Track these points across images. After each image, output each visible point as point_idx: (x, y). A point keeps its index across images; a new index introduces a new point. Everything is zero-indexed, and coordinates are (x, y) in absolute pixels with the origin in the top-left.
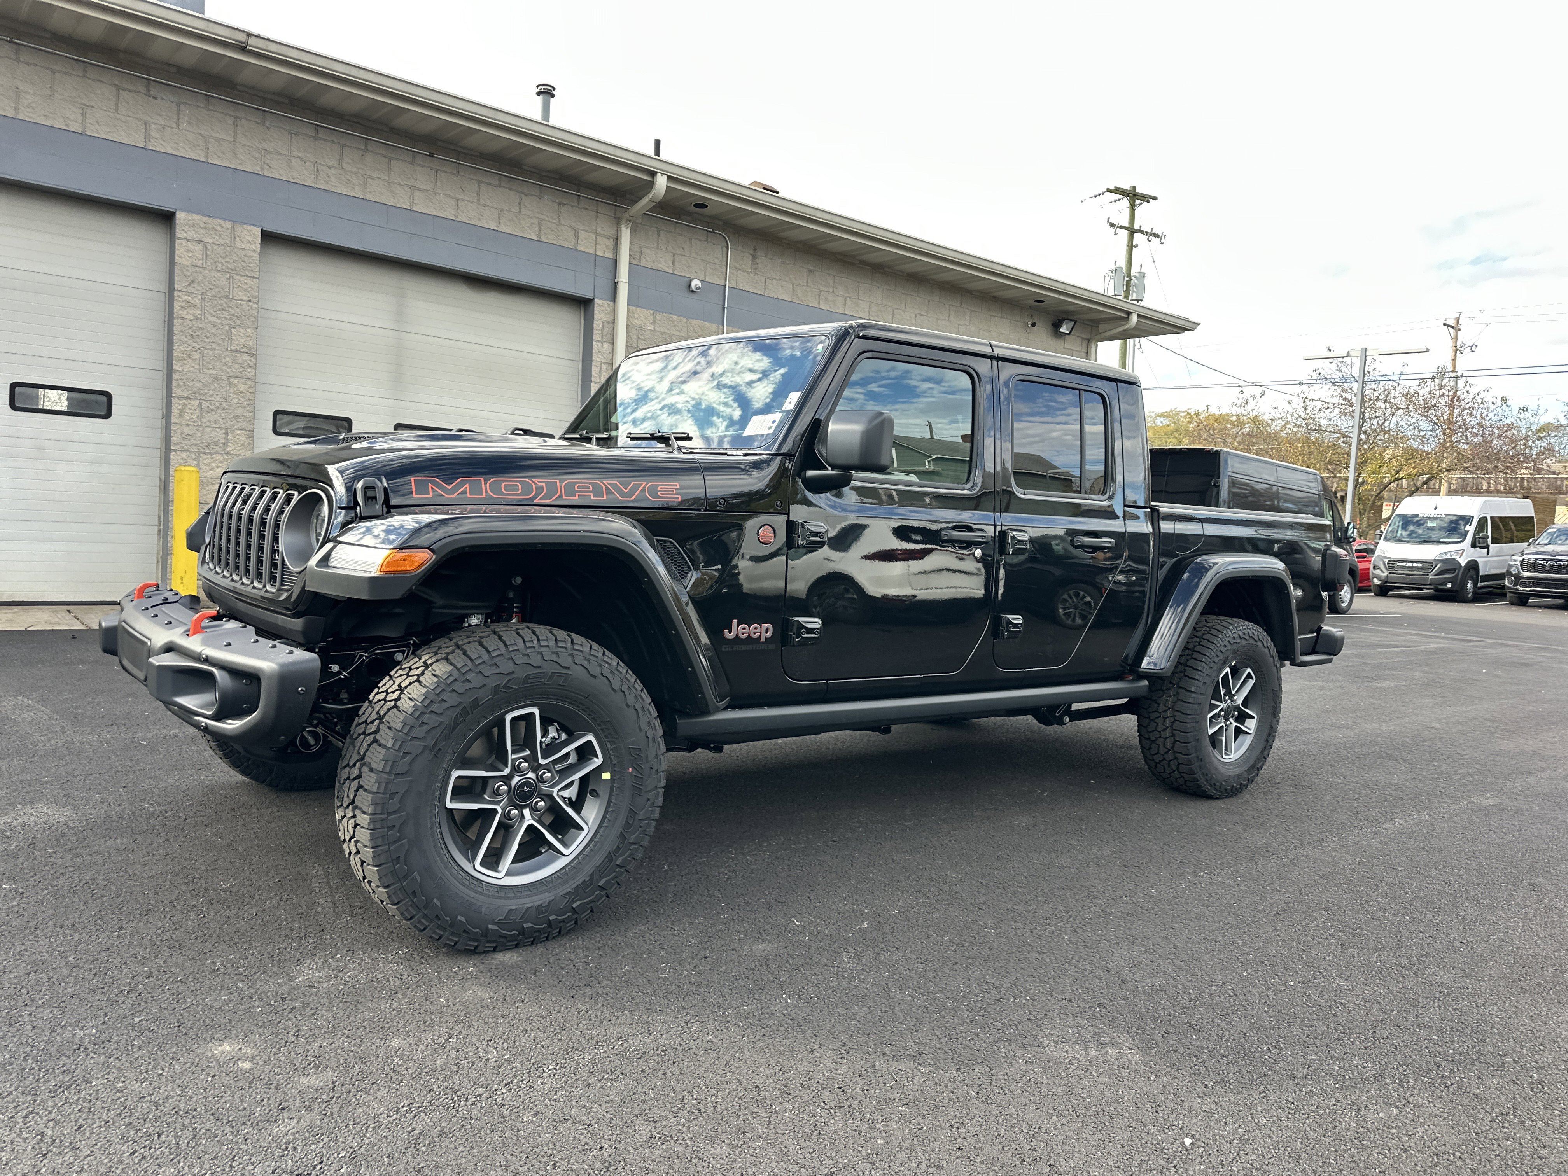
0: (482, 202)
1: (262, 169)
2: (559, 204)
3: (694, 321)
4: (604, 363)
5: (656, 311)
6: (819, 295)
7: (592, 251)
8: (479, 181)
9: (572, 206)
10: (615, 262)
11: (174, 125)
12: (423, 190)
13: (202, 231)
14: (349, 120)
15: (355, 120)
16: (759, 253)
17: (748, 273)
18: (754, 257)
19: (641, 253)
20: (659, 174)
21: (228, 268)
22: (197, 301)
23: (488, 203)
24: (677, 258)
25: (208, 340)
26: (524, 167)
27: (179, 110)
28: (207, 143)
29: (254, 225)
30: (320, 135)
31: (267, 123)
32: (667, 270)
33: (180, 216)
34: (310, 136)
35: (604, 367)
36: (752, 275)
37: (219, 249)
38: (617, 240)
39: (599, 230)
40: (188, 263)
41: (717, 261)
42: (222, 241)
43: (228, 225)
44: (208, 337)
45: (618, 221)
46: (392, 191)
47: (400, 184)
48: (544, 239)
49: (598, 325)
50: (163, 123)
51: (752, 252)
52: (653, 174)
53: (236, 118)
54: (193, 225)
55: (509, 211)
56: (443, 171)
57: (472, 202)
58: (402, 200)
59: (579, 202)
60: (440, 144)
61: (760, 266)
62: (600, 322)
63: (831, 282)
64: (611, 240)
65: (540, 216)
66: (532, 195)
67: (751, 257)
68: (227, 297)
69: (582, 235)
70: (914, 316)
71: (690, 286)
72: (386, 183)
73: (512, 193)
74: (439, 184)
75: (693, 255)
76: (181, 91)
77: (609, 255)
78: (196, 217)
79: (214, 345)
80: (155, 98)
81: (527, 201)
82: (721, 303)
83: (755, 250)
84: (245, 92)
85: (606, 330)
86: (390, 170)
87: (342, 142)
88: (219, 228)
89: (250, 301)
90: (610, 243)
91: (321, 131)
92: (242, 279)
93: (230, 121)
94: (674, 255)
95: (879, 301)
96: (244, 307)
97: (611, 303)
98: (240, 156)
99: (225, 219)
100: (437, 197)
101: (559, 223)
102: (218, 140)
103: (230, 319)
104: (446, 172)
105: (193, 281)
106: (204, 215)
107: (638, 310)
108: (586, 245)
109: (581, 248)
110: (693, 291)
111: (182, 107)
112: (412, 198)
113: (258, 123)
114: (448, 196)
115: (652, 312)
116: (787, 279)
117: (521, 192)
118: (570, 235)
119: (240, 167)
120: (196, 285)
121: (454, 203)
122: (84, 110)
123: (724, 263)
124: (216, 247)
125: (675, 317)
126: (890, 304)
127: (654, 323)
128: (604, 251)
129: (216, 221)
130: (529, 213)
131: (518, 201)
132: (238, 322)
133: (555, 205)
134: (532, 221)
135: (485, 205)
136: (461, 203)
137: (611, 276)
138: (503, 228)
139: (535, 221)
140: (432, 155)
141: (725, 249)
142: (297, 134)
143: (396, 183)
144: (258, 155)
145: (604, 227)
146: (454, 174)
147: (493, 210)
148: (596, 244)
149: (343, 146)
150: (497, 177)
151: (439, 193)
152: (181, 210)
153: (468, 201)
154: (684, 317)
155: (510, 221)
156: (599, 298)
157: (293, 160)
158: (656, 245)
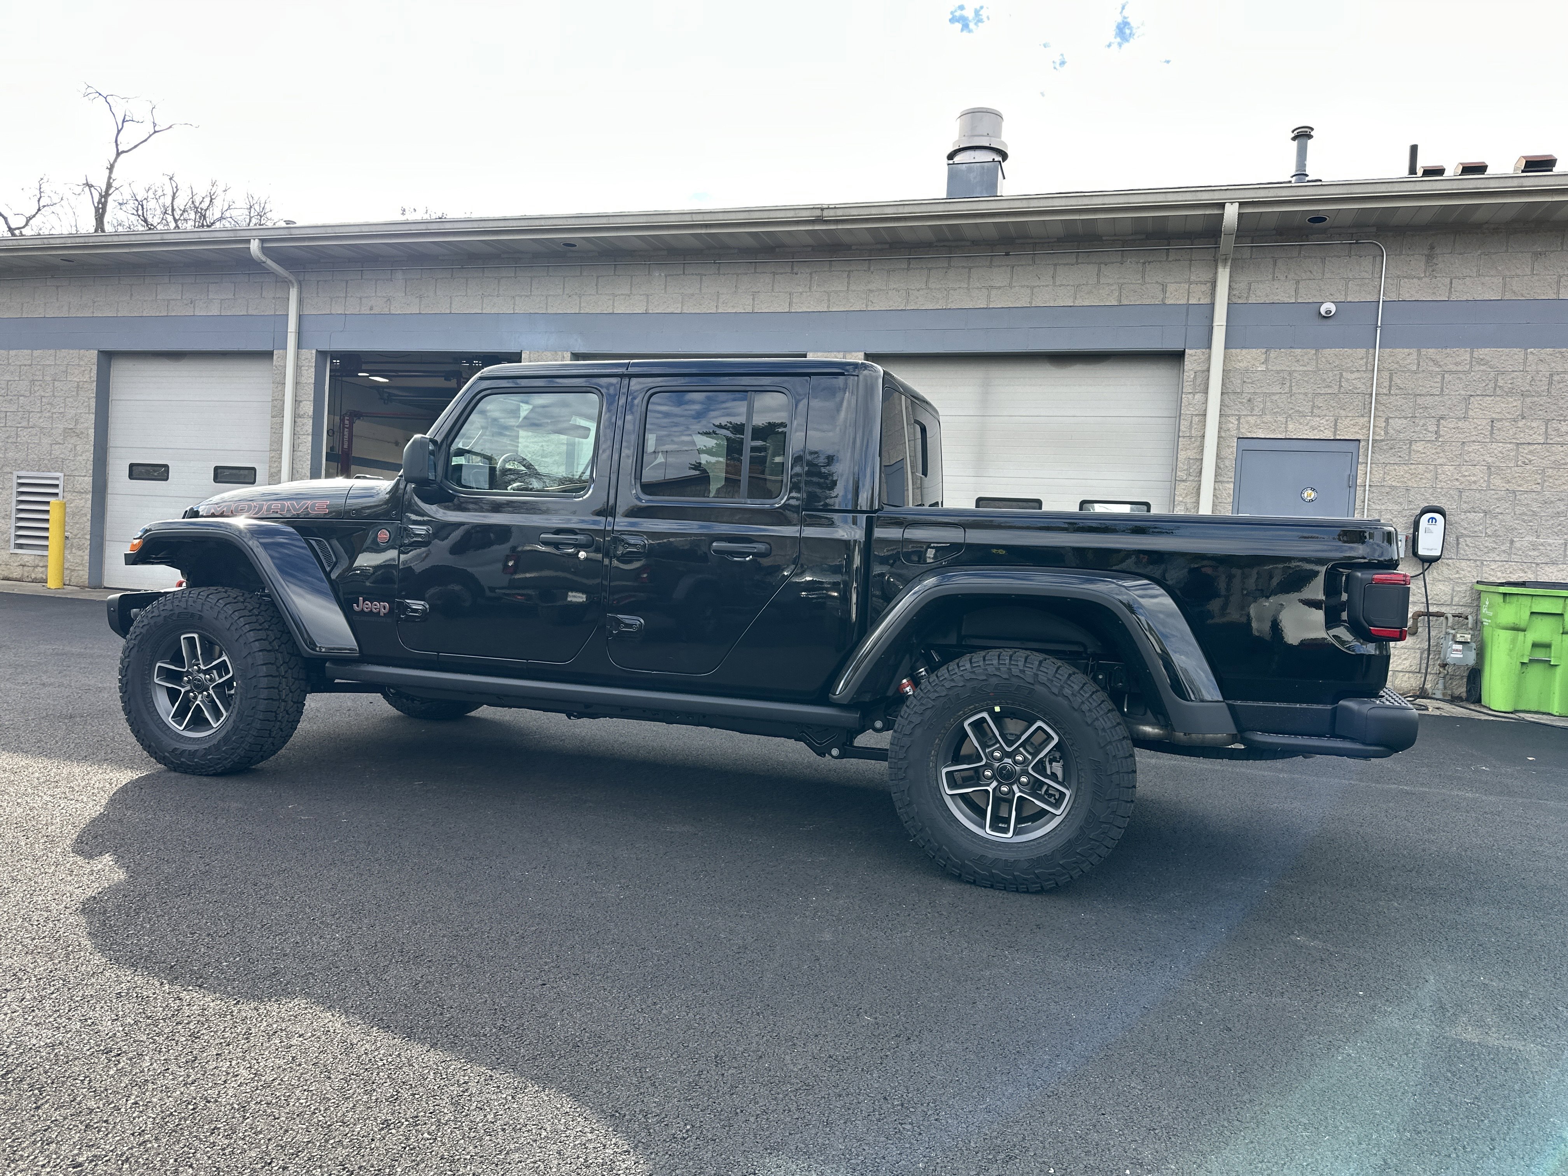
0: (1057, 283)
1: (867, 306)
2: (1143, 263)
3: (1327, 351)
4: (1196, 415)
5: (1268, 349)
6: (1559, 282)
7: (1183, 301)
8: (1055, 265)
9: (1160, 261)
10: (1212, 307)
11: (808, 290)
12: (1000, 288)
14: (936, 246)
15: (942, 244)
16: (1438, 251)
17: (1419, 278)
18: (1430, 258)
19: (1250, 289)
20: (1227, 205)
23: (1064, 282)
24: (1302, 283)
26: (1102, 239)
27: (811, 278)
28: (829, 296)
29: (859, 351)
30: (911, 266)
31: (872, 268)
32: (1286, 300)
33: (810, 355)
34: (903, 269)
35: (1196, 419)
36: (1427, 280)
38: (1212, 284)
39: (1193, 278)
41: (1366, 275)
43: (841, 354)
45: (1213, 264)
46: (971, 296)
47: (978, 288)
48: (1125, 302)
49: (1189, 377)
50: (801, 290)
51: (1427, 252)
52: (1222, 206)
53: (849, 271)
55: (1086, 284)
56: (1018, 266)
57: (1047, 286)
58: (980, 301)
59: (1167, 256)
60: (1018, 241)
61: (1441, 265)
62: (1192, 373)
64: (1209, 285)
65: (1121, 281)
66: (1113, 263)
67: (1425, 258)
69: (1171, 288)
71: (1321, 311)
72: (966, 291)
73: (1091, 267)
74: (1015, 278)
75: (1327, 275)
76: (813, 263)
77: (1203, 301)
78: (820, 353)
80: (796, 274)
81: (1105, 269)
82: (1371, 322)
83: (1433, 248)
84: (857, 249)
85: (1199, 381)
86: (969, 277)
87: (930, 266)
90: (1206, 288)
91: (912, 262)
93: (845, 275)
94: (1298, 282)
97: (1205, 351)
98: (852, 300)
99: (839, 352)
100: (1013, 290)
101: (1144, 283)
102: (836, 292)
104: (1022, 265)
106: (826, 351)
107: (1244, 351)
108: (1176, 295)
109: (1169, 301)
110: (1324, 317)
111: (814, 275)
112: (989, 296)
113: (865, 271)
114: (1023, 286)
115: (1264, 350)
116: (1493, 272)
117: (1100, 264)
118: (1156, 291)
119: (852, 309)
121: (1030, 292)
122: (754, 295)
123: (1375, 275)
125: (1298, 351)
127: (1266, 361)
128: (1198, 297)
130: (1110, 281)
131: (1096, 273)
133: (1140, 265)
134: (1111, 288)
135: (1059, 285)
136: (1035, 290)
137: (1205, 322)
138: (1078, 303)
139: (1115, 287)
140: (1007, 254)
141: (1377, 259)
142: (894, 271)
143: (974, 288)
144: (864, 296)
145: (1200, 274)
146: (1029, 265)
147: (1068, 288)
148: (1189, 292)
149: (930, 269)
150: (1074, 256)
151: (1015, 287)
152: (811, 351)
153: (1043, 286)
154: (1312, 348)
155: (1088, 293)
156: (1190, 348)
157: (890, 292)
158: (1271, 277)
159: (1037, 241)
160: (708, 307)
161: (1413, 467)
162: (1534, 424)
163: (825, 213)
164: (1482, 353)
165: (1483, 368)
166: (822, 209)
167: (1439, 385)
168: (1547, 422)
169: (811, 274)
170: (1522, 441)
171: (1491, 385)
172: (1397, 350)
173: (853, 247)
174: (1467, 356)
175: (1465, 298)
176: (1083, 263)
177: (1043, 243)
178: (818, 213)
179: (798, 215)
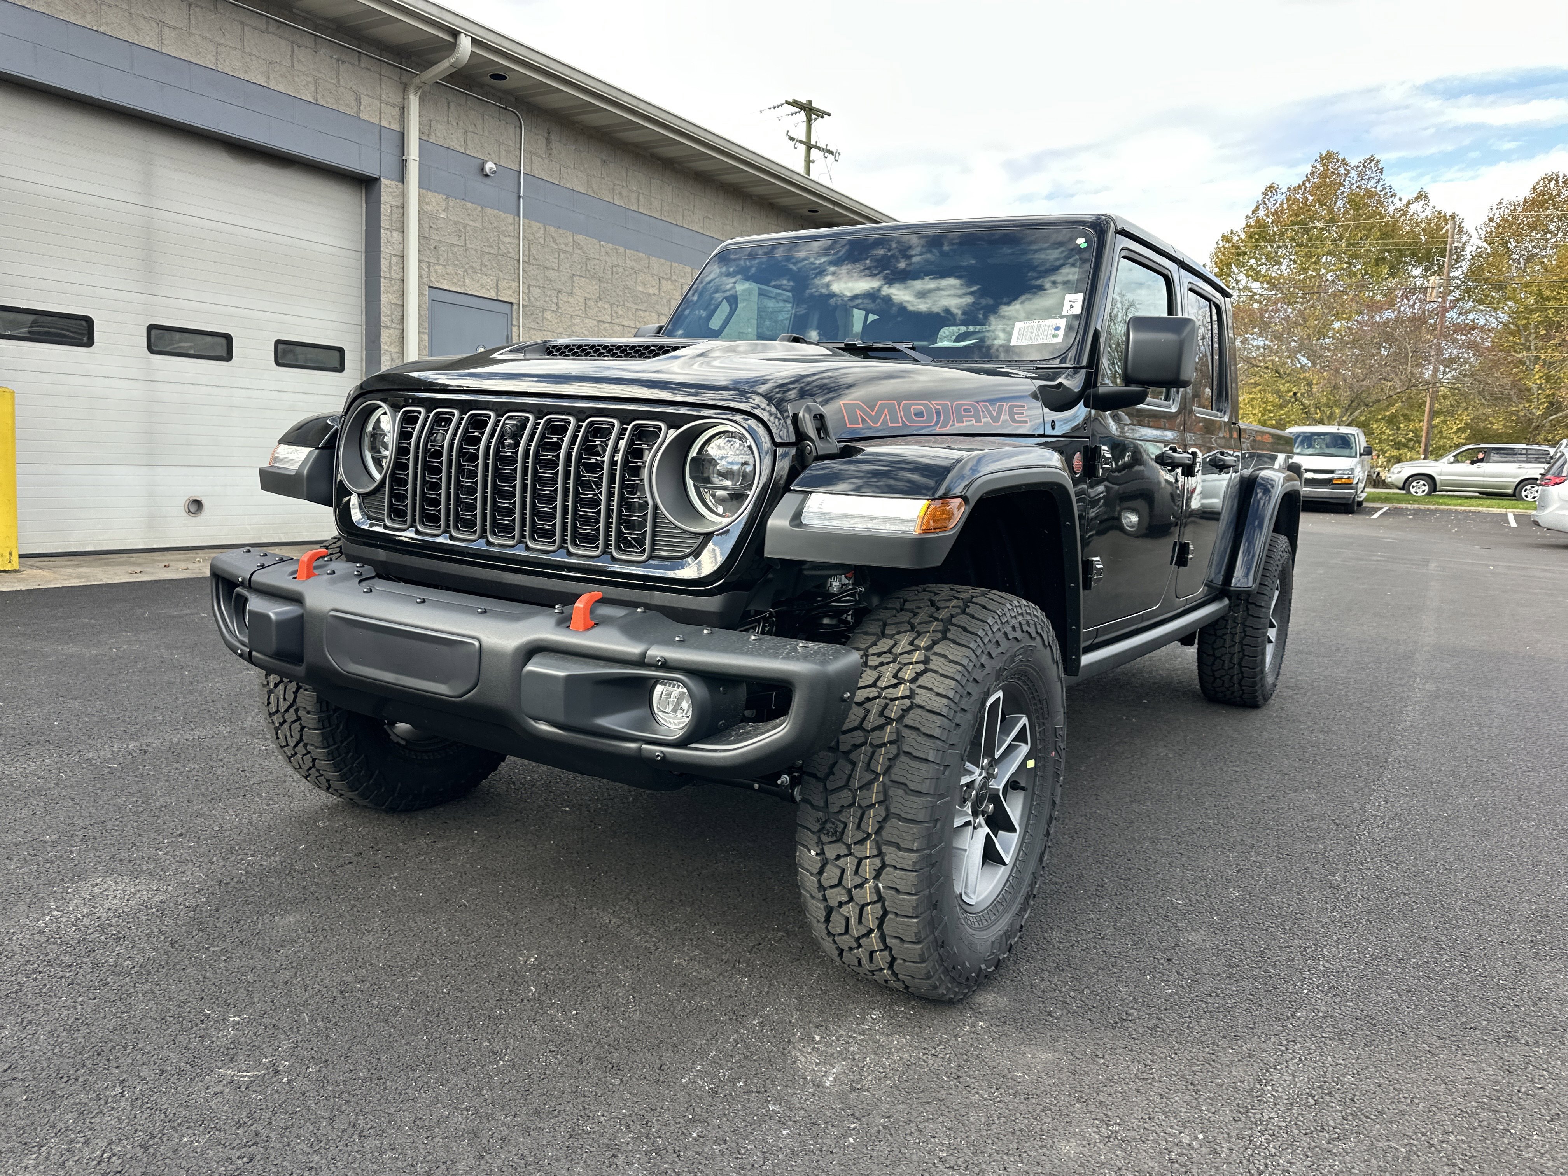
0: (247, 50)
2: (338, 61)
3: (489, 211)
4: (395, 255)
5: (448, 197)
6: (614, 189)
7: (375, 120)
8: (242, 23)
9: (353, 64)
10: (402, 136)
12: (174, 28)
16: (553, 137)
17: (543, 159)
18: (548, 141)
19: (431, 126)
20: (464, 36)
23: (254, 51)
24: (469, 135)
26: (295, 11)
32: (459, 149)
35: (394, 259)
36: (547, 161)
38: (403, 110)
39: (384, 97)
41: (511, 143)
45: (405, 89)
46: (135, 26)
47: (144, 17)
48: (323, 103)
49: (386, 210)
51: (546, 135)
52: (455, 34)
55: (280, 64)
56: (197, 5)
57: (235, 49)
58: (148, 38)
59: (360, 60)
61: (554, 151)
62: (388, 206)
63: (624, 174)
64: (397, 109)
65: (316, 73)
66: (306, 47)
67: (545, 141)
69: (365, 101)
70: (701, 218)
71: (483, 169)
73: (283, 43)
74: (193, 22)
75: (487, 133)
77: (396, 127)
81: (301, 54)
82: (516, 191)
83: (549, 133)
85: (395, 216)
90: (396, 112)
94: (466, 133)
95: (670, 200)
97: (400, 185)
100: (192, 38)
101: (338, 85)
104: (202, 7)
107: (430, 194)
108: (370, 113)
109: (363, 116)
110: (487, 175)
112: (160, 35)
114: (205, 38)
115: (444, 197)
116: (582, 168)
117: (293, 42)
118: (351, 98)
121: (214, 49)
123: (518, 146)
125: (469, 205)
126: (680, 204)
127: (446, 210)
128: (390, 121)
130: (304, 69)
131: (289, 53)
133: (334, 61)
134: (309, 79)
135: (251, 54)
136: (221, 49)
137: (397, 151)
138: (272, 85)
139: (310, 79)
141: (518, 130)
145: (391, 94)
146: (211, 11)
147: (261, 61)
148: (380, 112)
151: (193, 34)
153: (230, 47)
154: (479, 205)
155: (281, 76)
156: (386, 178)
158: (446, 119)
161: (545, 333)
162: (606, 306)
164: (580, 238)
165: (579, 252)
167: (556, 261)
168: (612, 305)
170: (600, 319)
171: (584, 268)
172: (533, 223)
174: (571, 240)
175: (568, 186)
176: (273, 34)
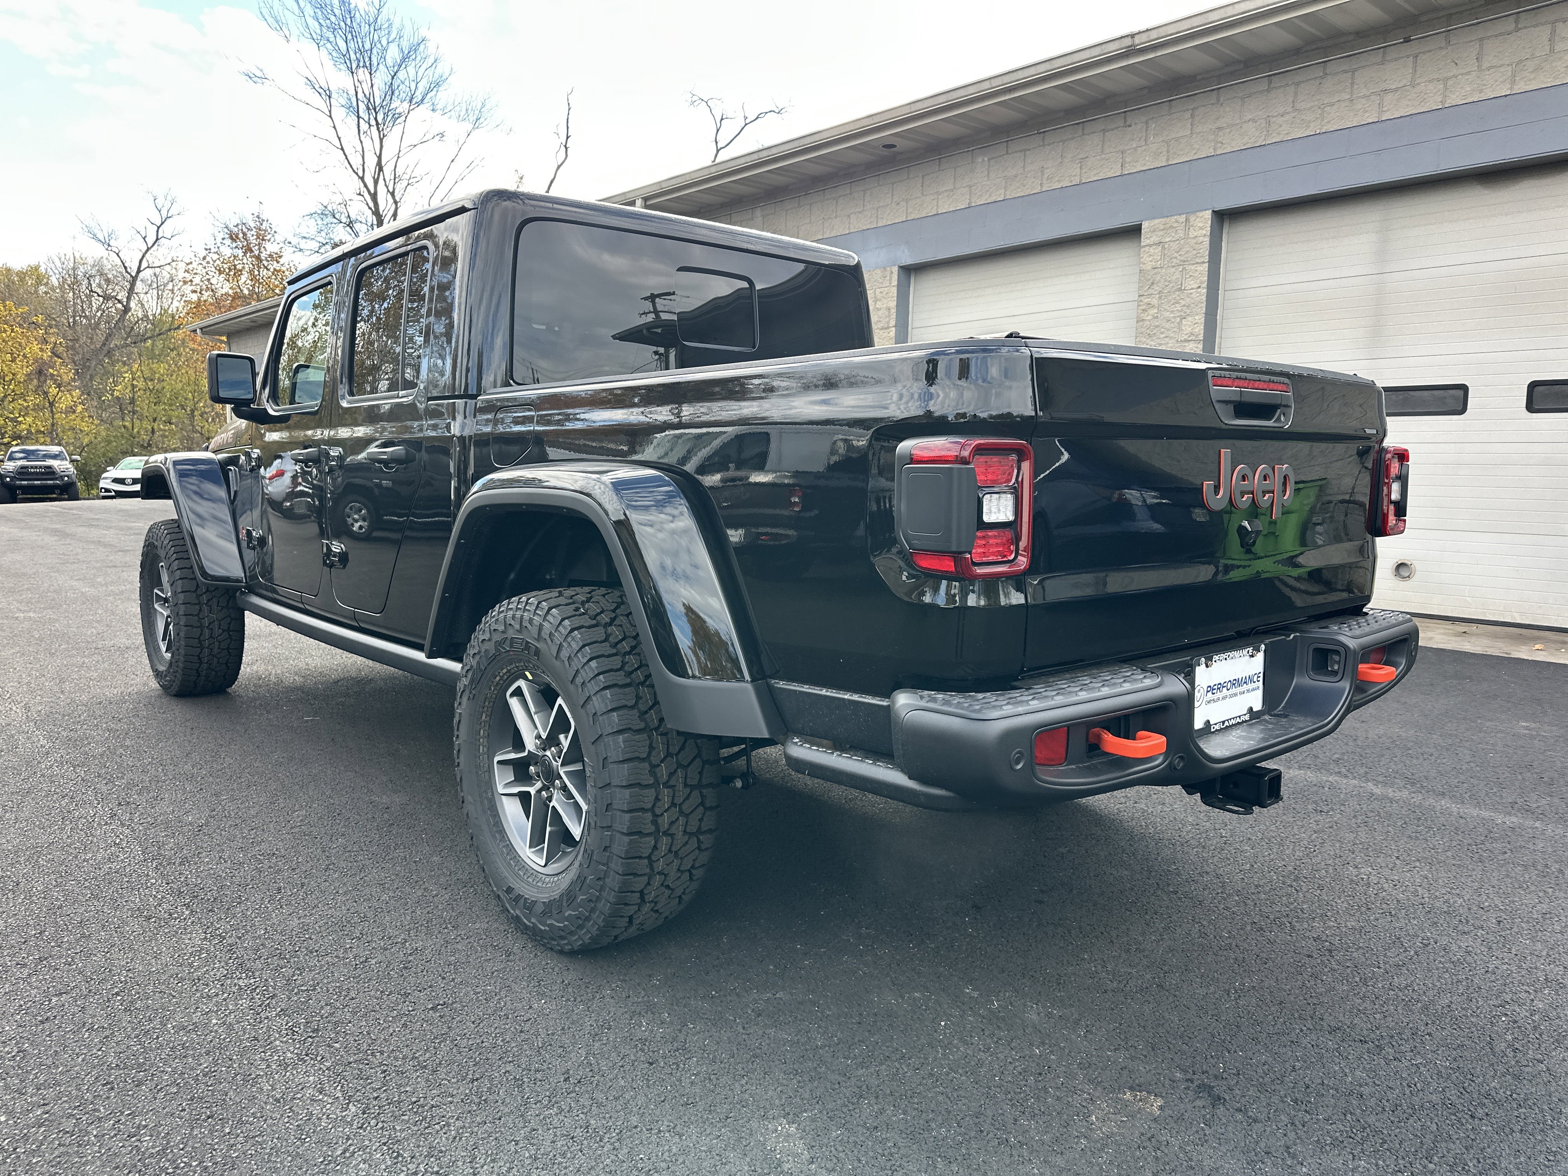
0: (1485, 65)
1: (1215, 149)
8: (1482, 39)
11: (1144, 143)
13: (1161, 233)
15: (1316, 46)
21: (1181, 261)
22: (1155, 302)
25: (1162, 336)
27: (1147, 127)
28: (1169, 146)
29: (1206, 209)
31: (1221, 99)
33: (1145, 226)
34: (1263, 91)
37: (1174, 246)
40: (1149, 268)
42: (1177, 237)
43: (1183, 218)
44: (1162, 333)
46: (1354, 108)
47: (1364, 97)
50: (1135, 146)
53: (1193, 109)
54: (1154, 231)
56: (1424, 53)
57: (1468, 73)
58: (1367, 114)
60: (1423, 18)
68: (1180, 289)
72: (1347, 103)
73: (1538, 30)
74: (1419, 71)
76: (1150, 108)
78: (1157, 221)
79: (1167, 340)
80: (1130, 126)
81: (1564, 30)
84: (1203, 80)
86: (1353, 84)
88: (1176, 225)
89: (1199, 287)
92: (1193, 267)
93: (1188, 115)
96: (1193, 296)
98: (1197, 145)
99: (1180, 214)
100: (1417, 89)
102: (1177, 139)
103: (1181, 311)
104: (1431, 51)
105: (1153, 283)
106: (1164, 217)
111: (1150, 123)
112: (1381, 104)
113: (1212, 104)
114: (1432, 81)
119: (1196, 157)
120: (1155, 286)
121: (1441, 86)
122: (1082, 160)
124: (1172, 244)
129: (1173, 219)
132: (1188, 311)
135: (1489, 69)
136: (1450, 83)
138: (1520, 87)
140: (1407, 40)
142: (1250, 96)
143: (1359, 97)
144: (1212, 137)
146: (1441, 48)
147: (1502, 69)
149: (1297, 84)
150: (1512, 18)
151: (1419, 84)
152: (1147, 220)
153: (1462, 74)
155: (1535, 70)
157: (1245, 126)
159: (1454, 11)
160: (1032, 186)
163: (1137, 40)
166: (1132, 36)
169: (1147, 122)
173: (1199, 77)
176: (1525, 27)
177: (1461, 12)
178: (1128, 42)
179: (1105, 51)
